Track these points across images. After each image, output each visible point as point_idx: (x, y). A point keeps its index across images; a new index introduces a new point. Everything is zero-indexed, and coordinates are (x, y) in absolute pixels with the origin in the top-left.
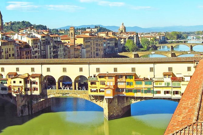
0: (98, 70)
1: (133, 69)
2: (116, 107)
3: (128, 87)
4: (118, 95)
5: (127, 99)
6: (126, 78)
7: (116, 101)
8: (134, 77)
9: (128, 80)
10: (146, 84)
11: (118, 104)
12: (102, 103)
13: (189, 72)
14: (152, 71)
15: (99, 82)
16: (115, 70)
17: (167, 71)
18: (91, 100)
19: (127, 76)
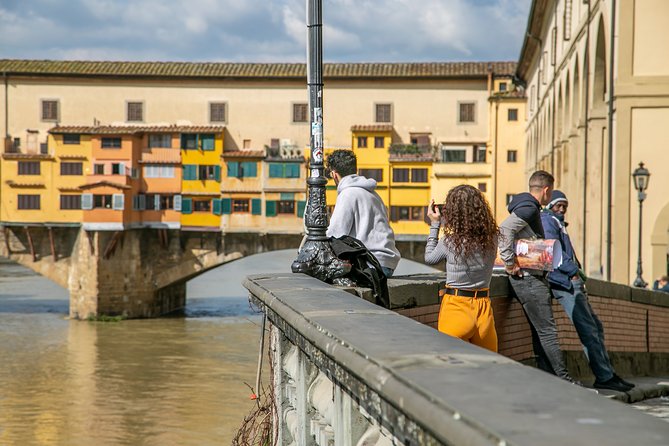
0: (50, 109)
1: (218, 111)
2: (132, 280)
3: (195, 188)
4: (145, 224)
5: (183, 247)
6: (184, 146)
7: (136, 251)
8: (219, 144)
9: (194, 158)
10: (273, 174)
11: (143, 266)
12: (61, 265)
13: (468, 127)
14: (304, 119)
15: (53, 160)
16: (135, 110)
17: (368, 120)
18: (11, 252)
19: (189, 139)
